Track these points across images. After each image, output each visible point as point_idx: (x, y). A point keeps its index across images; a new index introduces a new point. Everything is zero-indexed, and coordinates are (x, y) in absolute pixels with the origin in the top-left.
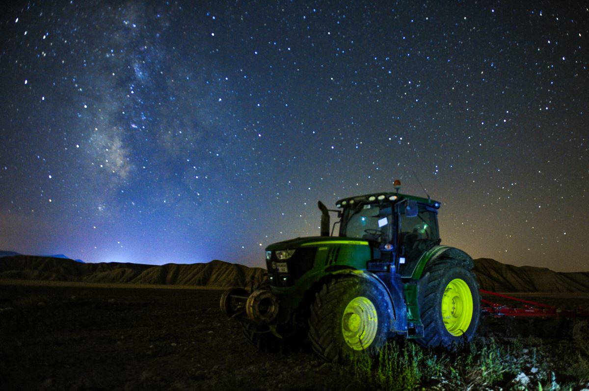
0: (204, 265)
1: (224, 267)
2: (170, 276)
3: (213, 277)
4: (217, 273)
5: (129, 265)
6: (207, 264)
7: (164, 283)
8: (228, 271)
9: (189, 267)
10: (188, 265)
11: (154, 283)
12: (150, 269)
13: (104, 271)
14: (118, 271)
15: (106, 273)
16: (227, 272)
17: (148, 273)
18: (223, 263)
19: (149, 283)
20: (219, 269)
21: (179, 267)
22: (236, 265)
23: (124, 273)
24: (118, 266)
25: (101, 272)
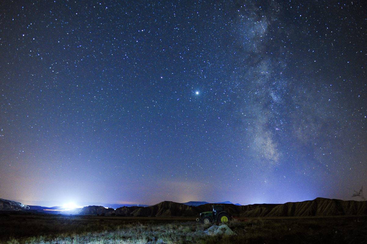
0: (311, 202)
1: (326, 201)
2: (290, 210)
3: (319, 210)
4: (321, 207)
5: (265, 205)
6: (313, 201)
7: (286, 215)
8: (329, 204)
9: (301, 203)
10: (300, 202)
11: (280, 216)
12: (276, 207)
13: (251, 210)
14: (258, 209)
15: (251, 211)
16: (328, 206)
17: (276, 210)
18: (324, 199)
19: (277, 216)
20: (322, 204)
21: (294, 204)
22: (334, 200)
23: (261, 210)
24: (258, 206)
25: (249, 210)
